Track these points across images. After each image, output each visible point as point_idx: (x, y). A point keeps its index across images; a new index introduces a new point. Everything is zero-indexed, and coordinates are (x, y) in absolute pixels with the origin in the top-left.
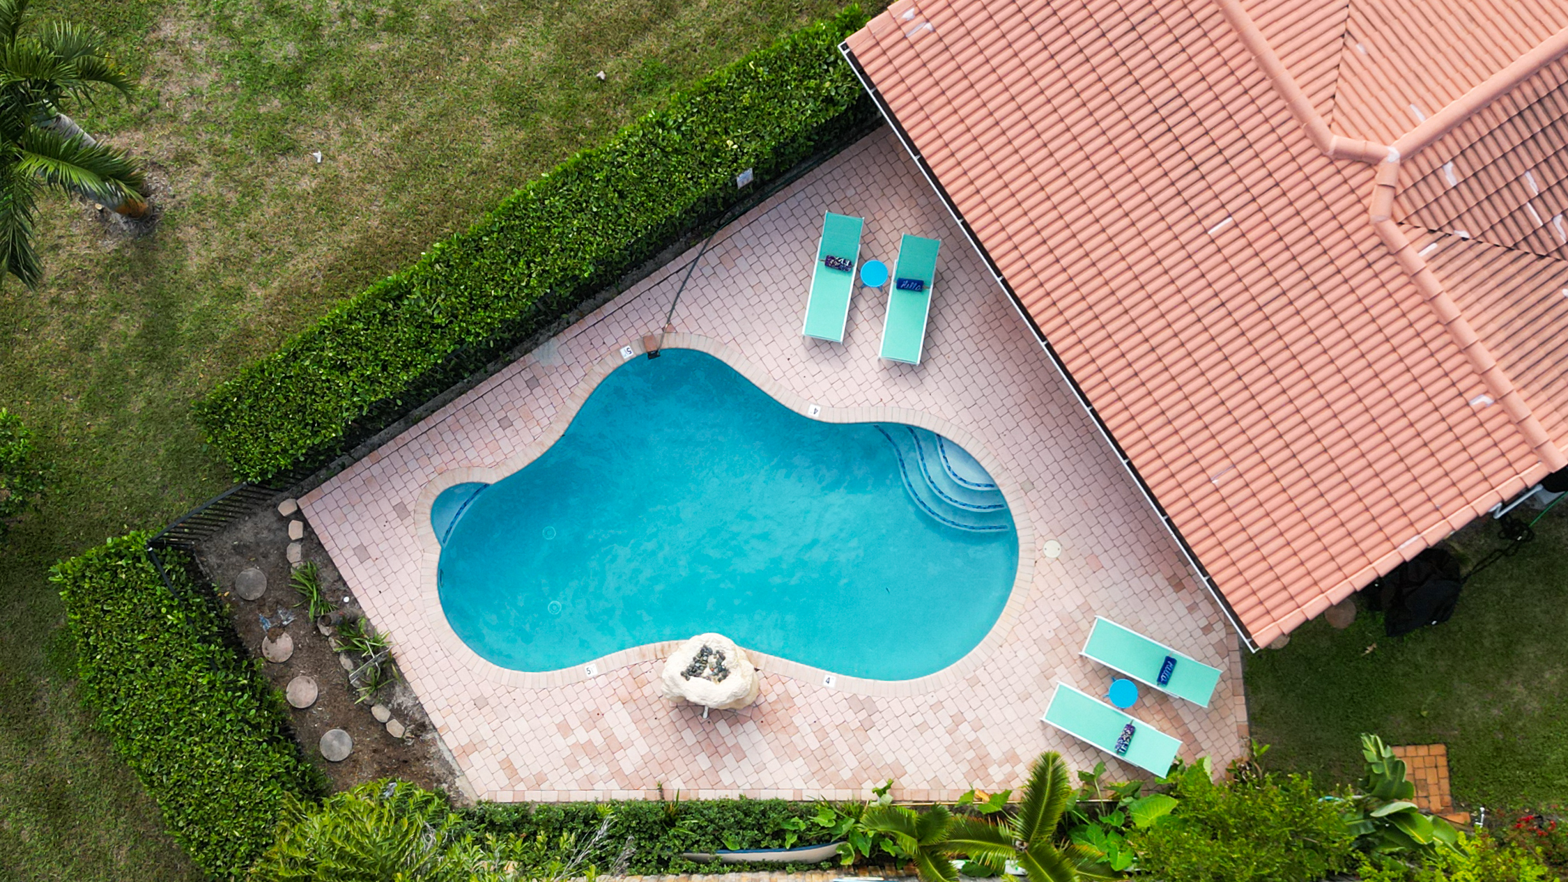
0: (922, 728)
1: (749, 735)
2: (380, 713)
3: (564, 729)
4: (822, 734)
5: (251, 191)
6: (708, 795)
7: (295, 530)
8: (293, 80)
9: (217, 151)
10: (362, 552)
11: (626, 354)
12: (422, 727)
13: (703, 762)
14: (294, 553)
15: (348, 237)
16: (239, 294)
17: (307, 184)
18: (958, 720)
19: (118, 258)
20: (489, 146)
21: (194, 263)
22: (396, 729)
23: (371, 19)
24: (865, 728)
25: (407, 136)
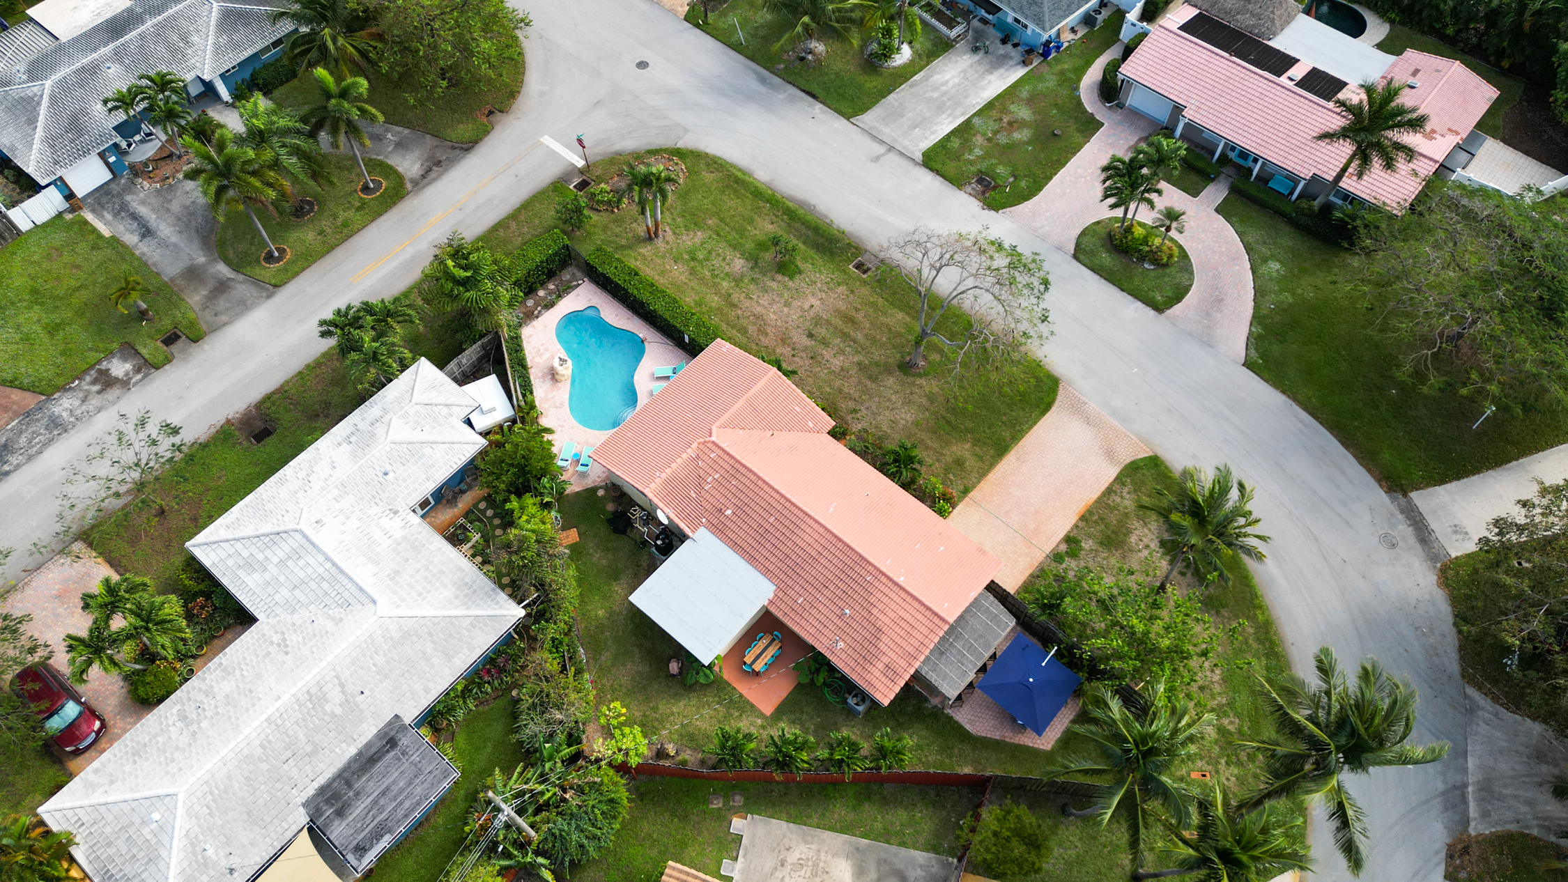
0: (559, 419)
1: (548, 383)
2: (539, 308)
3: (542, 345)
4: (552, 398)
5: (664, 257)
6: (532, 377)
7: (580, 282)
8: (693, 259)
9: (671, 249)
10: (578, 295)
11: (641, 335)
12: (537, 317)
13: (540, 375)
14: (575, 283)
15: (657, 277)
16: (636, 260)
17: (668, 267)
18: (562, 426)
19: (639, 237)
20: (687, 299)
21: (642, 251)
22: (536, 312)
23: (714, 270)
24: (556, 407)
25: (685, 283)
